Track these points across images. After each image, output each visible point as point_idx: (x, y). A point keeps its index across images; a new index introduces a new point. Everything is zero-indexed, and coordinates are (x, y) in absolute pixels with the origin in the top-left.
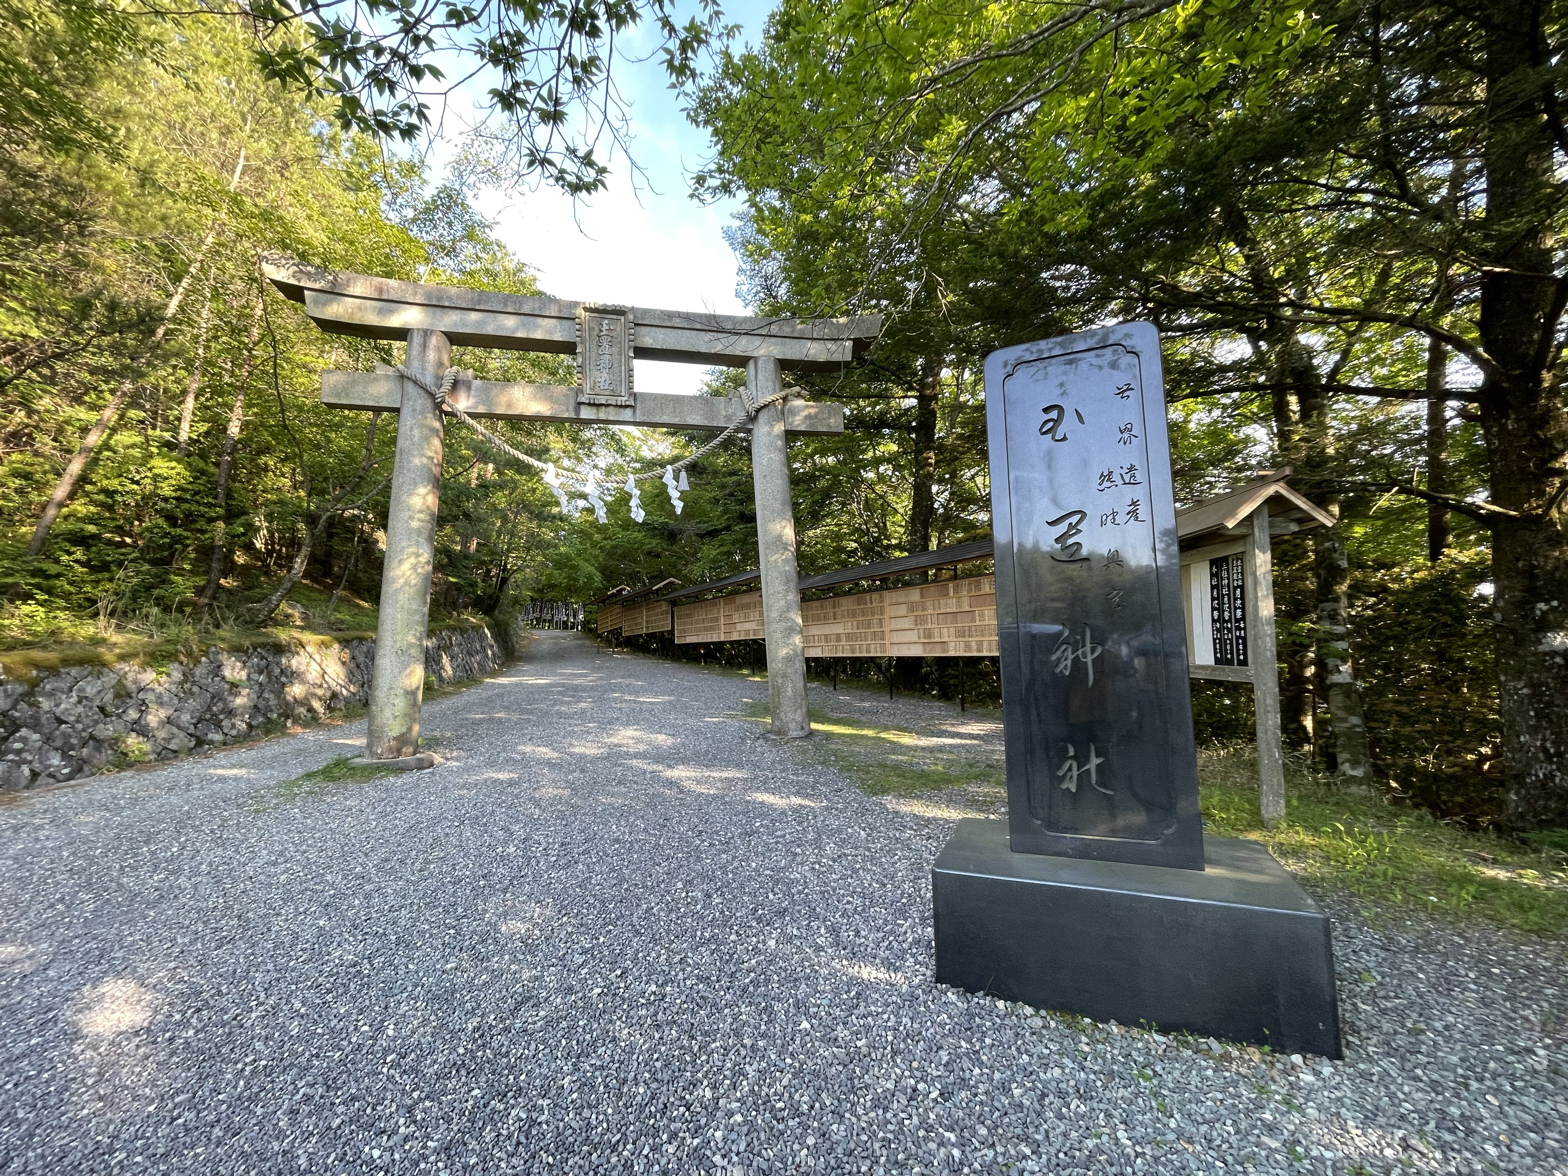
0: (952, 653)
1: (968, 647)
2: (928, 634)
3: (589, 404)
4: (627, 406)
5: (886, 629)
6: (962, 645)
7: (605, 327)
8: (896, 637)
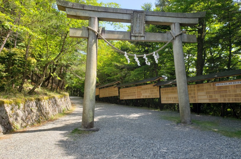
0: (219, 102)
1: (225, 100)
2: (211, 96)
3: (134, 36)
4: (143, 36)
5: (196, 95)
6: (223, 100)
7: (138, 16)
8: (199, 98)
